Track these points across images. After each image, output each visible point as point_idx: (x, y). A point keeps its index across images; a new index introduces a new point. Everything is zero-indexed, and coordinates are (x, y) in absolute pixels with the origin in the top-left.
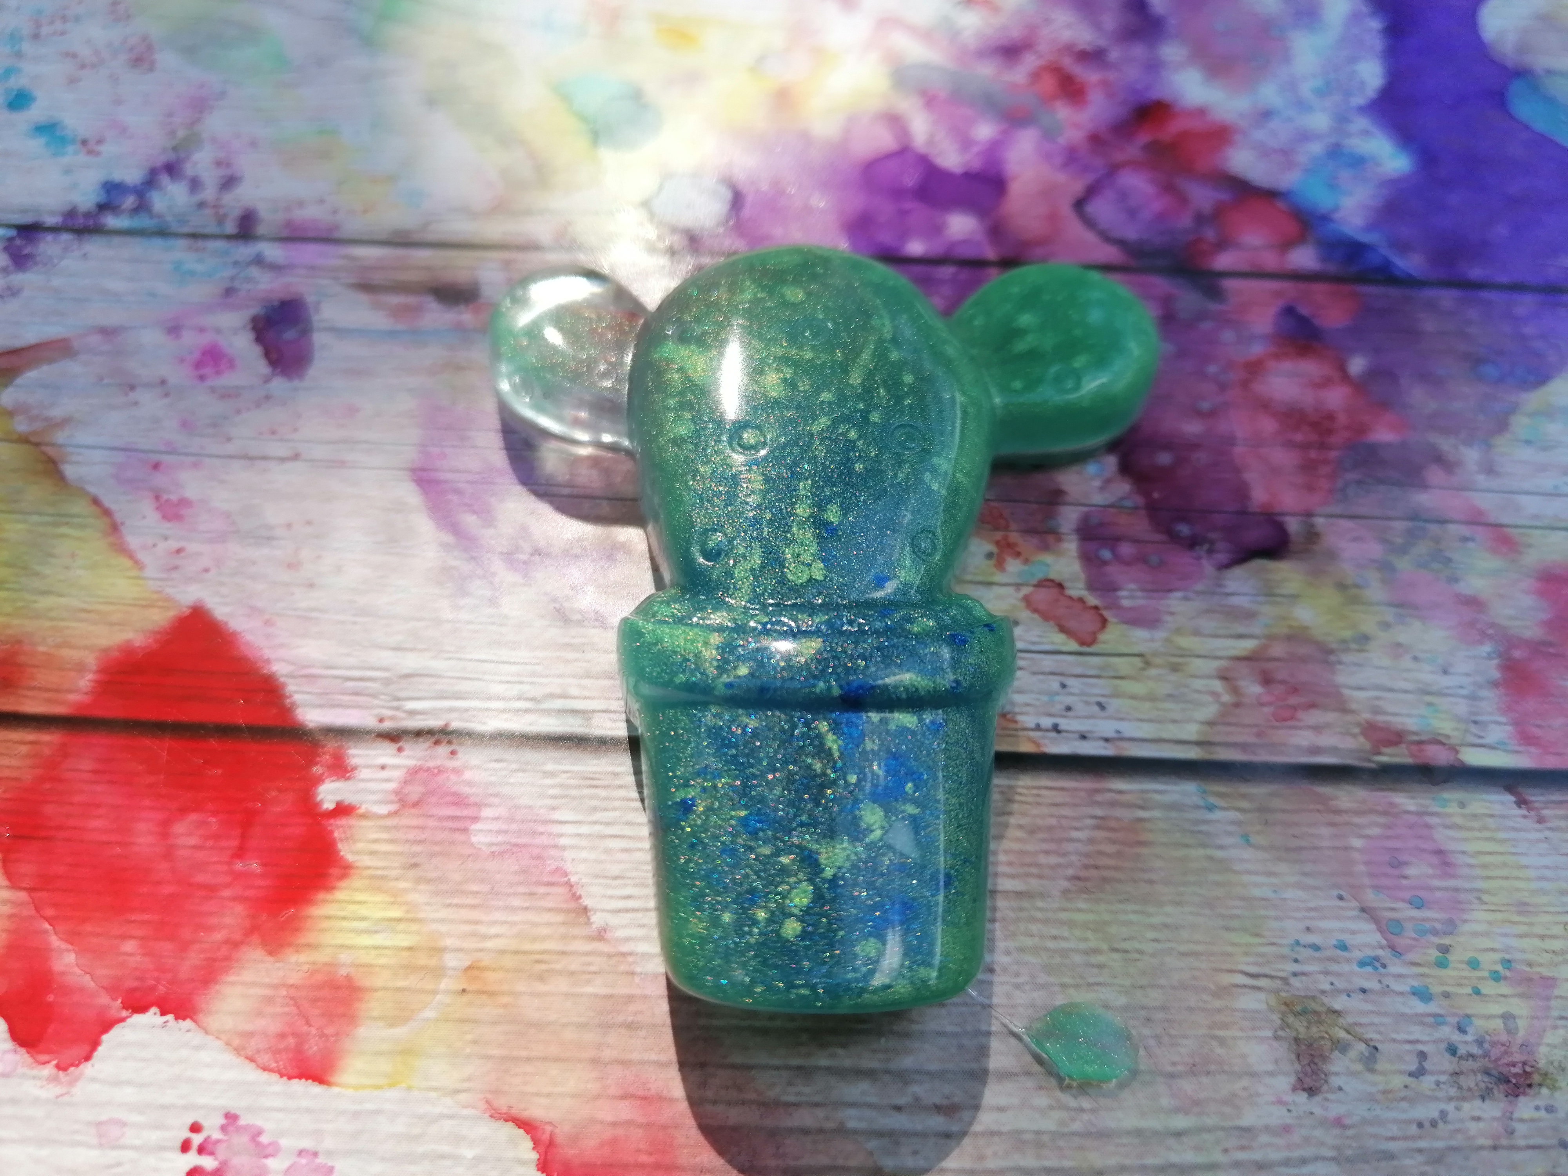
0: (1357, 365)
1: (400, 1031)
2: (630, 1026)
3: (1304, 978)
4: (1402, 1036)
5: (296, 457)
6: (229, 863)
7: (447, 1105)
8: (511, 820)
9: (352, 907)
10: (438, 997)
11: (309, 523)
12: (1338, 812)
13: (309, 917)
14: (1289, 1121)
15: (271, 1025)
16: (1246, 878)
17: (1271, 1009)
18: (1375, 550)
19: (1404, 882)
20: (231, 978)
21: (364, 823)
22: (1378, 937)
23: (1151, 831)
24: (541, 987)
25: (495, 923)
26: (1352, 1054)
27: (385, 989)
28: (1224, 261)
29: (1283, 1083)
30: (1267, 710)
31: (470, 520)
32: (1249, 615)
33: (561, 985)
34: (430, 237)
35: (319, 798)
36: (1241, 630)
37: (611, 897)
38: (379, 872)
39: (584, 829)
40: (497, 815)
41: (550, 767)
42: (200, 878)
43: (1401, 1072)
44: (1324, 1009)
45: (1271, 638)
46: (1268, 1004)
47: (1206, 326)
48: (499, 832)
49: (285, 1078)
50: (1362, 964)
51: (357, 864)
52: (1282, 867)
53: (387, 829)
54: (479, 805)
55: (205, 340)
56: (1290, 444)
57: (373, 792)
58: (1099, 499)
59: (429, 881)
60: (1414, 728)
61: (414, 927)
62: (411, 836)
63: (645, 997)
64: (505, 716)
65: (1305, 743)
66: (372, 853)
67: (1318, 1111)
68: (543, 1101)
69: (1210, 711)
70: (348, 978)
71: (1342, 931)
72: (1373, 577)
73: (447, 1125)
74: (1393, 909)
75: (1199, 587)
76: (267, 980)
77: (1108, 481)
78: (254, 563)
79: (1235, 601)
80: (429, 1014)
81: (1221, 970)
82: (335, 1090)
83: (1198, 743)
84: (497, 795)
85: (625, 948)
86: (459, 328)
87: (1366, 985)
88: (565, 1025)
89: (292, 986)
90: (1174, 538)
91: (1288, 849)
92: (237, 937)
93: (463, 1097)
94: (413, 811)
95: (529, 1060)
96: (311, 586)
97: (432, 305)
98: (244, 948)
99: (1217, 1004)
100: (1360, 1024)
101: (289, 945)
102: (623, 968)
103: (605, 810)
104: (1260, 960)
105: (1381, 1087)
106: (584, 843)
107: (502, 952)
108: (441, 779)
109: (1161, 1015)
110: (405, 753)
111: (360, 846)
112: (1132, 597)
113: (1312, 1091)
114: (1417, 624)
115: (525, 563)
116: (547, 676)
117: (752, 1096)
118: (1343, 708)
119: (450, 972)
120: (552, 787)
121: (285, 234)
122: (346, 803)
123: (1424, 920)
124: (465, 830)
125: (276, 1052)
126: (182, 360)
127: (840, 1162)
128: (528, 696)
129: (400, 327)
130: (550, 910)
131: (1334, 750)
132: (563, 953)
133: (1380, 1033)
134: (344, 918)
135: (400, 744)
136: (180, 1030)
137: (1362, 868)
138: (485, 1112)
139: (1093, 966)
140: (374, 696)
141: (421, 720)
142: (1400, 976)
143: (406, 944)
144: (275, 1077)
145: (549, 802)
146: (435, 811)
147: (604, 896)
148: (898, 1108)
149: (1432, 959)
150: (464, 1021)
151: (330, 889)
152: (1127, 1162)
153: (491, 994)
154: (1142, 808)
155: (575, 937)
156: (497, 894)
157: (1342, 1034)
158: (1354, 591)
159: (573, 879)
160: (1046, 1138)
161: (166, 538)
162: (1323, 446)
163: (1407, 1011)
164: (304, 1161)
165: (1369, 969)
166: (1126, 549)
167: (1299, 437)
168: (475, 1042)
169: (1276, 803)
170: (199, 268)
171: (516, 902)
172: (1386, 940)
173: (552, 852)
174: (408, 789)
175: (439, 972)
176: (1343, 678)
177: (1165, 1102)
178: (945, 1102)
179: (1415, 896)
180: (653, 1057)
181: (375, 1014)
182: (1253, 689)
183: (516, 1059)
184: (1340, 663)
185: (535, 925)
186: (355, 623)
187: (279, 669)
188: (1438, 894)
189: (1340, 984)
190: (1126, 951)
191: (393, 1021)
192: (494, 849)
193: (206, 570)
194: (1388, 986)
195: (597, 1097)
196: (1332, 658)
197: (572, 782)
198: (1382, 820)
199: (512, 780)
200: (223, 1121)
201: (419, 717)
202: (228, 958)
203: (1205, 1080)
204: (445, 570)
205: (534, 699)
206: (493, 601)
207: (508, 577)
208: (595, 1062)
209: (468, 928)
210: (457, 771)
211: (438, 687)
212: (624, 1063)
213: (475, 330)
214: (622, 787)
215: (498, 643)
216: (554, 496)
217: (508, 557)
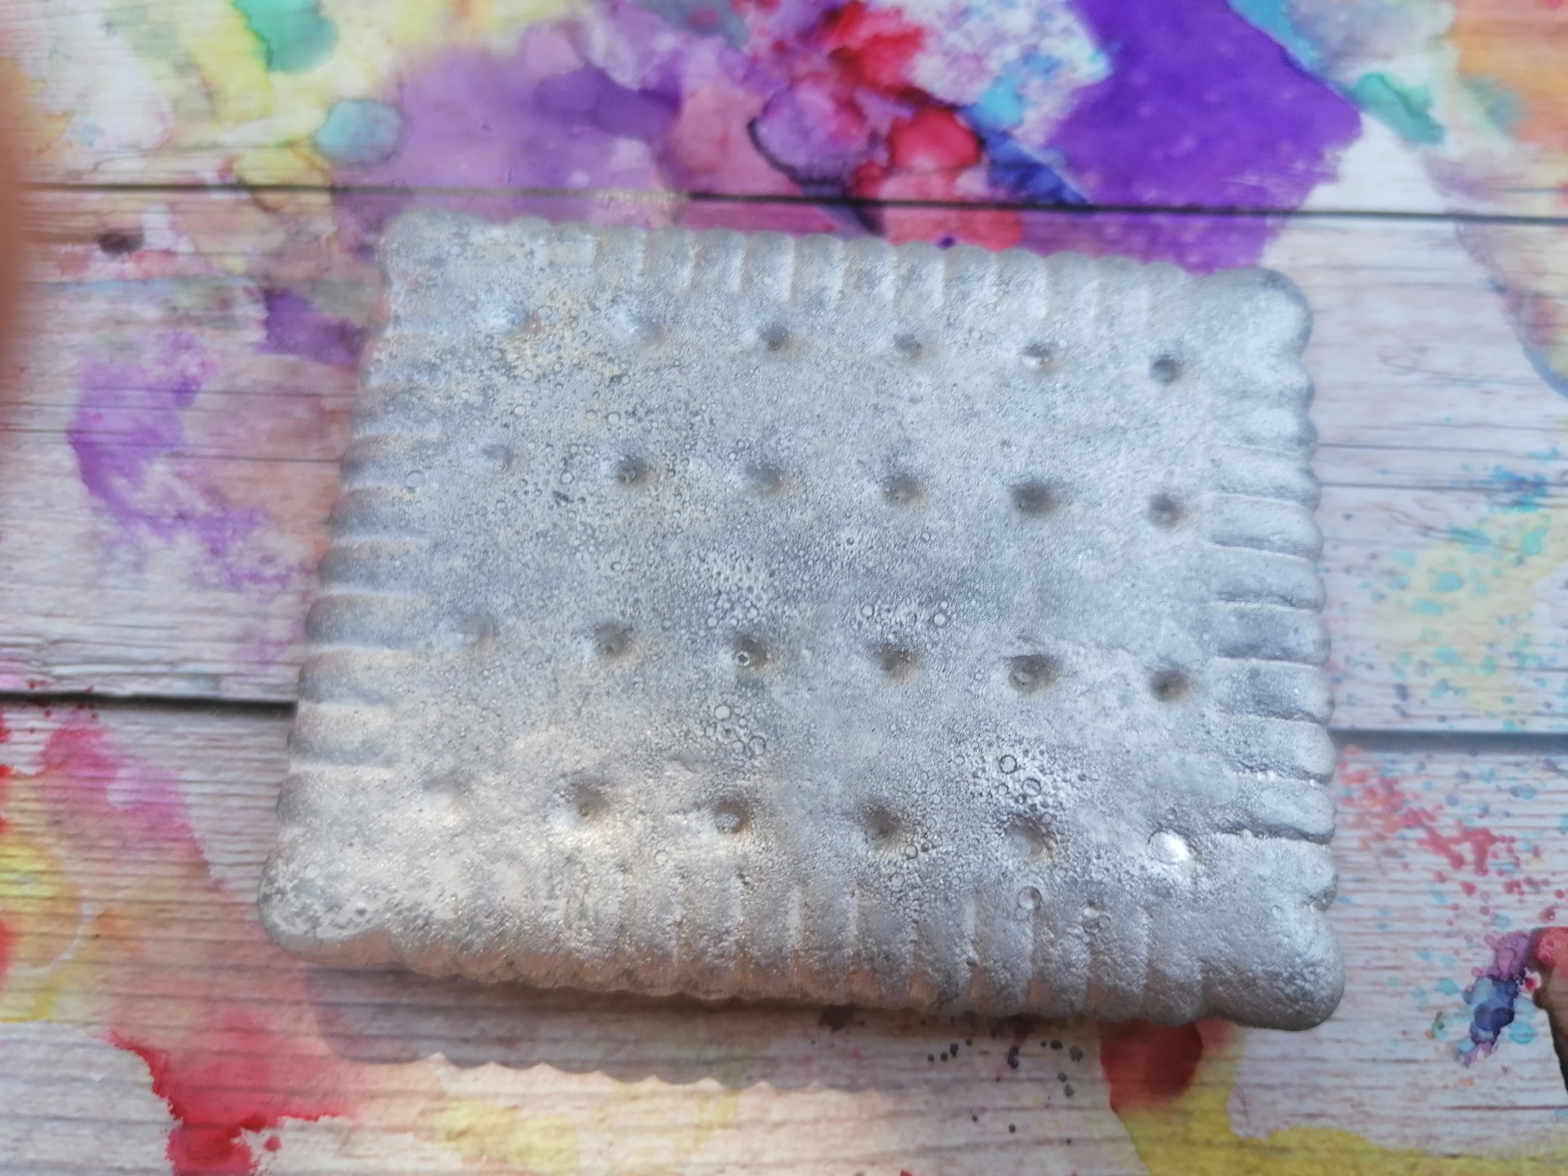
1: (42, 971)
2: (238, 968)
7: (79, 1035)
8: (142, 779)
9: (5, 861)
10: (76, 942)
14: (809, 1054)
21: (16, 783)
24: (162, 933)
25: (125, 875)
27: (31, 934)
28: (889, 189)
29: (811, 1018)
31: (120, 483)
33: (178, 932)
34: (101, 179)
37: (230, 852)
38: (28, 829)
39: (209, 789)
40: (129, 776)
41: (180, 729)
48: (133, 791)
51: (10, 822)
53: (35, 788)
54: (114, 766)
57: (23, 754)
59: (70, 837)
61: (57, 879)
62: (55, 795)
63: (251, 943)
64: (144, 680)
66: (22, 811)
67: (838, 1044)
68: (161, 1033)
73: (80, 1052)
80: (67, 956)
84: (131, 756)
85: (238, 899)
86: (122, 279)
88: (182, 967)
93: (94, 1029)
94: (58, 772)
97: (99, 254)
102: (235, 916)
103: (228, 770)
106: (207, 801)
107: (130, 902)
108: (82, 741)
110: (54, 716)
111: (12, 804)
113: (835, 1027)
115: (169, 527)
116: (182, 641)
117: (338, 1029)
119: (86, 920)
120: (182, 748)
124: (102, 790)
127: (411, 1086)
128: (165, 660)
129: (65, 278)
132: (184, 903)
135: (49, 708)
138: (111, 1041)
140: (26, 662)
141: (66, 685)
143: (48, 894)
145: (178, 762)
146: (76, 772)
147: (223, 851)
148: (466, 1041)
150: (97, 963)
153: (122, 939)
155: (195, 889)
156: (129, 849)
159: (197, 835)
168: (105, 981)
171: (145, 856)
173: (178, 810)
174: (55, 751)
175: (75, 919)
177: (701, 1035)
178: (506, 1035)
180: (256, 995)
181: (22, 956)
183: (139, 997)
185: (160, 877)
186: (11, 590)
191: (37, 963)
192: (127, 807)
195: (206, 1030)
197: (200, 743)
199: (146, 742)
201: (66, 682)
203: (739, 1016)
204: (95, 536)
205: (171, 663)
206: (138, 566)
207: (153, 542)
208: (206, 999)
209: (101, 880)
210: (97, 734)
211: (84, 653)
212: (231, 1000)
213: (136, 280)
214: (244, 748)
215: (138, 608)
216: (201, 457)
217: (153, 521)
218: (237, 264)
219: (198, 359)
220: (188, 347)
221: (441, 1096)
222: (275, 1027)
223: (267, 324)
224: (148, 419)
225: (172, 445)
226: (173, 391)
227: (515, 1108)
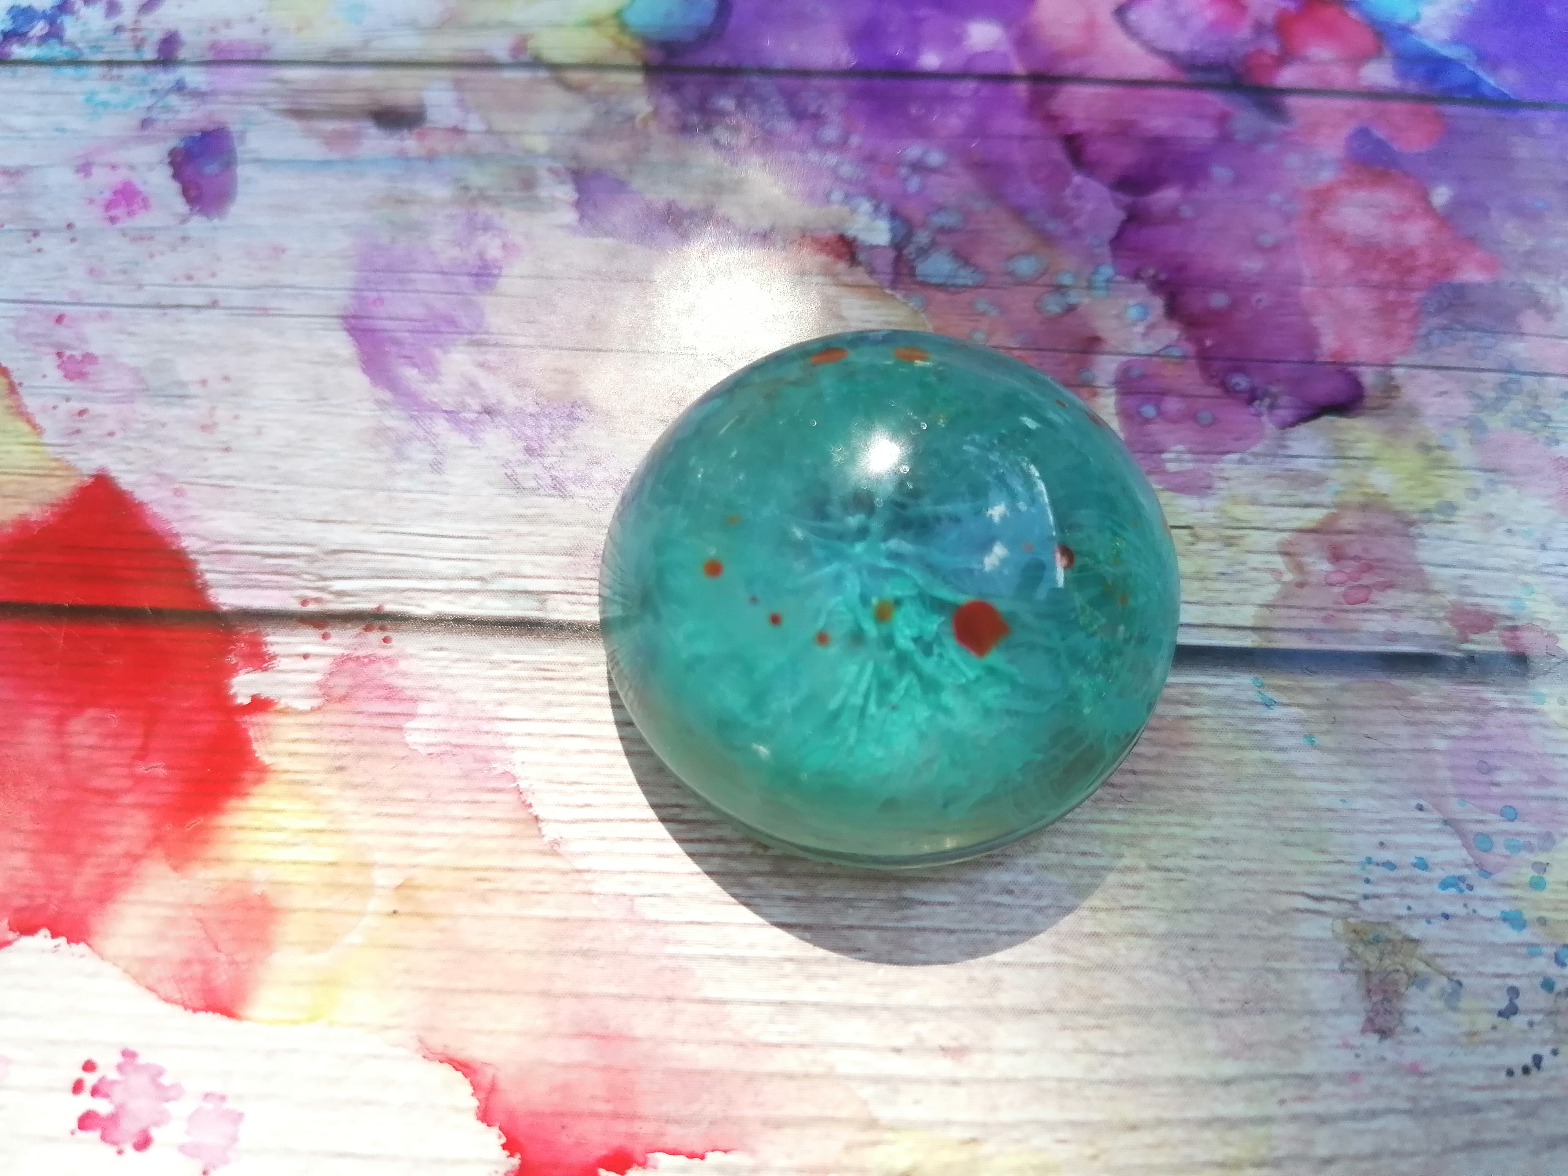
0: (1441, 195)
1: (321, 958)
2: (585, 954)
3: (1377, 901)
4: (1490, 969)
5: (214, 305)
6: (130, 766)
7: (373, 1043)
8: (451, 716)
9: (268, 817)
10: (365, 919)
11: (226, 379)
12: (1418, 708)
13: (220, 827)
14: (1357, 1068)
15: (172, 950)
16: (1309, 785)
17: (1337, 938)
18: (1463, 405)
19: (1495, 790)
20: (131, 896)
21: (284, 720)
22: (1464, 853)
23: (1200, 730)
24: (482, 908)
25: (430, 835)
26: (1432, 989)
27: (305, 910)
28: (1287, 77)
29: (1352, 1023)
30: (1336, 590)
31: (410, 374)
32: (1318, 481)
33: (506, 906)
34: (373, 55)
35: (232, 691)
36: (1307, 498)
37: (566, 806)
38: (300, 777)
39: (537, 728)
40: (436, 711)
41: (498, 656)
42: (99, 782)
43: (1489, 1011)
44: (1398, 937)
45: (1342, 506)
46: (1333, 931)
47: (1268, 148)
48: (438, 731)
49: (190, 1012)
50: (1445, 884)
51: (276, 767)
52: (1352, 773)
53: (309, 726)
54: (413, 700)
55: (117, 178)
56: (1364, 284)
57: (294, 685)
58: (1141, 347)
59: (355, 787)
60: (1507, 612)
61: (339, 839)
62: (337, 735)
63: (604, 920)
64: (449, 597)
65: (1381, 629)
66: (292, 754)
67: (1391, 1056)
68: (485, 1039)
69: (1269, 591)
70: (263, 897)
71: (1421, 846)
72: (1461, 437)
73: (374, 1065)
74: (1482, 822)
75: (1257, 449)
76: (171, 899)
77: (1151, 327)
78: (163, 425)
79: (1300, 463)
80: (355, 938)
81: (1279, 892)
82: (244, 1025)
83: (1253, 629)
84: (434, 689)
85: (580, 864)
86: (402, 156)
87: (1449, 909)
88: (510, 953)
89: (199, 906)
90: (1229, 391)
91: (1358, 751)
92: (138, 849)
93: (392, 1034)
94: (338, 706)
95: (468, 991)
96: (227, 450)
97: (372, 130)
98: (145, 863)
99: (1274, 931)
100: (1442, 956)
101: (196, 859)
102: (579, 887)
103: (561, 705)
104: (1326, 880)
105: (1465, 1028)
106: (536, 743)
107: (439, 868)
108: (371, 670)
109: (1207, 944)
110: (331, 640)
111: (278, 746)
112: (1178, 460)
113: (1384, 1033)
114: (1511, 492)
115: (472, 422)
116: (495, 553)
117: (726, 1035)
118: (1426, 590)
119: (380, 891)
120: (500, 679)
121: (209, 57)
122: (263, 697)
123: (1518, 834)
124: (400, 729)
125: (180, 981)
126: (91, 201)
127: (829, 1112)
128: (474, 575)
129: (335, 156)
130: (495, 820)
131: (1414, 637)
132: (510, 870)
133: (1466, 965)
134: (258, 829)
135: (327, 630)
136: (73, 955)
137: (1444, 774)
138: (417, 1051)
139: (1128, 886)
140: (295, 575)
141: (349, 603)
142: (1488, 899)
143: (331, 859)
144: (178, 1010)
145: (496, 696)
146: (364, 707)
147: (558, 804)
148: (897, 1050)
149: (1527, 879)
150: (396, 947)
151: (243, 795)
152: (1166, 1115)
153: (427, 916)
154: (1187, 704)
155: (523, 852)
156: (435, 802)
157: (1421, 967)
158: (1439, 453)
159: (523, 785)
160: (1070, 1086)
161: (68, 399)
162: (1403, 287)
163: (1496, 939)
164: (209, 1106)
165: (1453, 891)
166: (1172, 405)
167: (1376, 276)
168: (408, 971)
169: (1348, 698)
170: (113, 98)
171: (457, 811)
172: (1472, 856)
173: (499, 754)
174: (334, 681)
175: (365, 890)
176: (1424, 554)
177: (1211, 1045)
178: (953, 1044)
179: (1505, 807)
180: (612, 989)
181: (293, 938)
182: (1321, 566)
183: (454, 991)
184: (1422, 536)
185: (478, 837)
186: (276, 492)
187: (189, 544)
188: (1534, 804)
189: (1419, 908)
190: (1168, 870)
191: (314, 947)
192: (431, 750)
193: (111, 434)
194: (1475, 911)
195: (547, 1036)
196: (1413, 530)
197: (523, 673)
198: (1470, 718)
199: (453, 672)
200: (119, 1059)
201: (349, 599)
202: (126, 874)
203: (1259, 1020)
204: (381, 431)
205: (481, 579)
206: (436, 467)
207: (453, 439)
208: (545, 994)
209: (400, 841)
210: (390, 661)
211: (370, 565)
212: (579, 996)
213: (419, 158)
214: (581, 679)
215: (439, 514)
216: (507, 346)
217: (453, 416)
218: (540, 143)
219: (497, 242)
220: (487, 227)
221: (872, 1124)
222: (639, 1031)
223: (578, 205)
224: (440, 304)
225: (472, 333)
226: (470, 274)
227: (974, 1140)
